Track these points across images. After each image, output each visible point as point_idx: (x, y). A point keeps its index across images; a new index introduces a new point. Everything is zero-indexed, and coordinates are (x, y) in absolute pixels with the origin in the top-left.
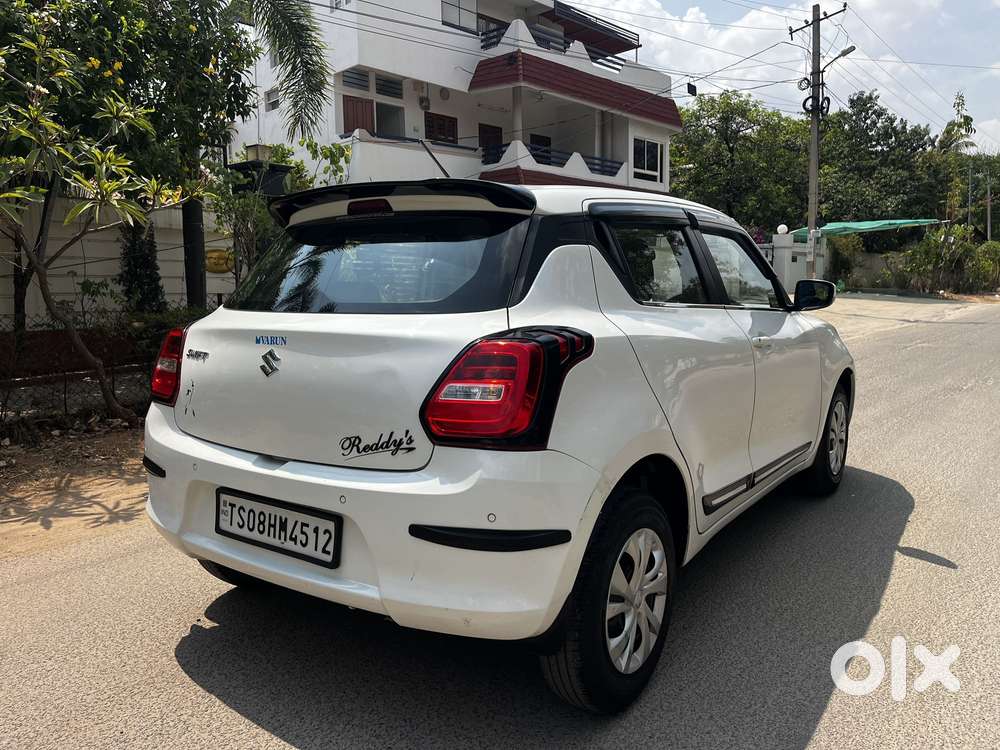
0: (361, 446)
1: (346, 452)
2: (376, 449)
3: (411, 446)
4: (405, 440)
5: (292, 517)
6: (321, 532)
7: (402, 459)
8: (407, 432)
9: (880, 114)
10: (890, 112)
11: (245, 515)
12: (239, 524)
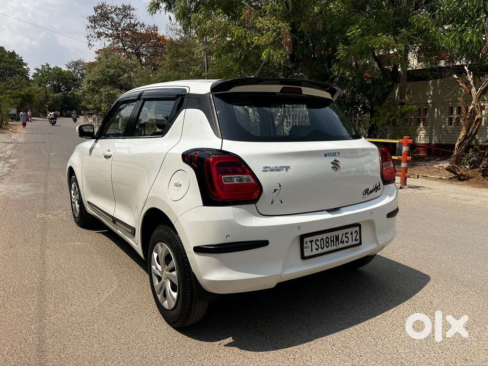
1: (364, 196)
2: (372, 192)
3: (380, 187)
5: (341, 233)
6: (353, 234)
7: (378, 193)
8: (379, 183)
11: (319, 243)
12: (316, 249)
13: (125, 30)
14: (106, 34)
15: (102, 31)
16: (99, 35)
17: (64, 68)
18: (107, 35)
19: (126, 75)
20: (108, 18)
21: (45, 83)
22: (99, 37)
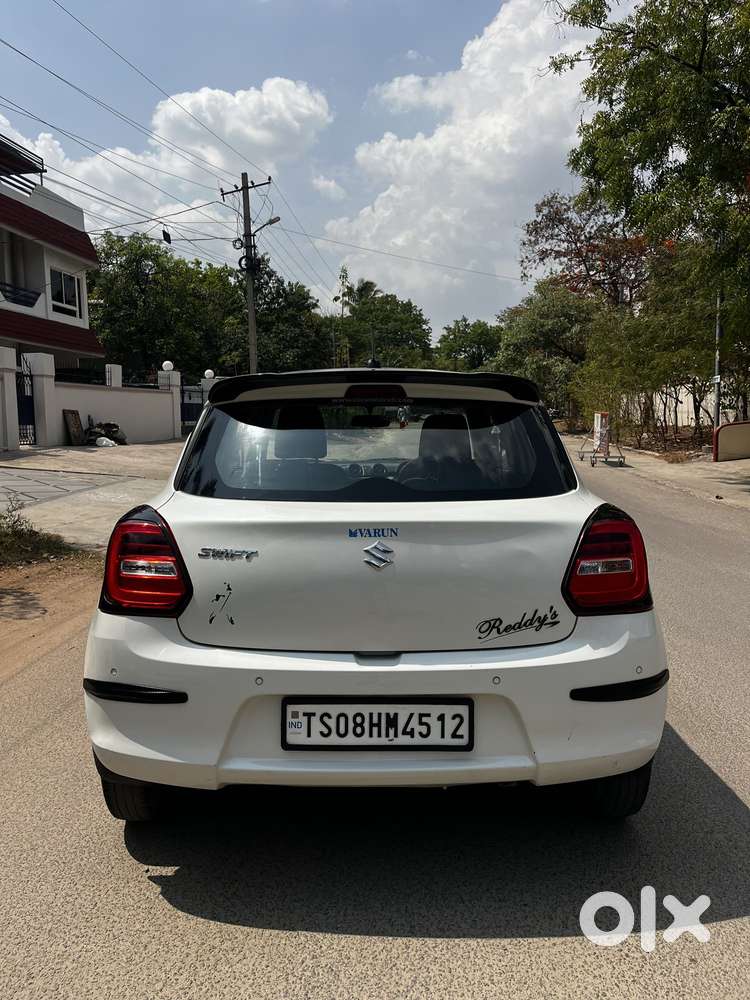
0: (502, 628)
1: (483, 635)
2: (519, 628)
3: (556, 620)
4: (549, 616)
5: (403, 711)
6: (448, 719)
7: (547, 633)
8: (552, 608)
9: (271, 274)
10: (279, 275)
11: (332, 723)
12: (322, 733)
13: (591, 238)
14: (557, 252)
15: (548, 247)
16: (544, 255)
17: (493, 323)
18: (558, 254)
19: (576, 328)
20: (561, 221)
21: (459, 352)
22: (542, 260)
